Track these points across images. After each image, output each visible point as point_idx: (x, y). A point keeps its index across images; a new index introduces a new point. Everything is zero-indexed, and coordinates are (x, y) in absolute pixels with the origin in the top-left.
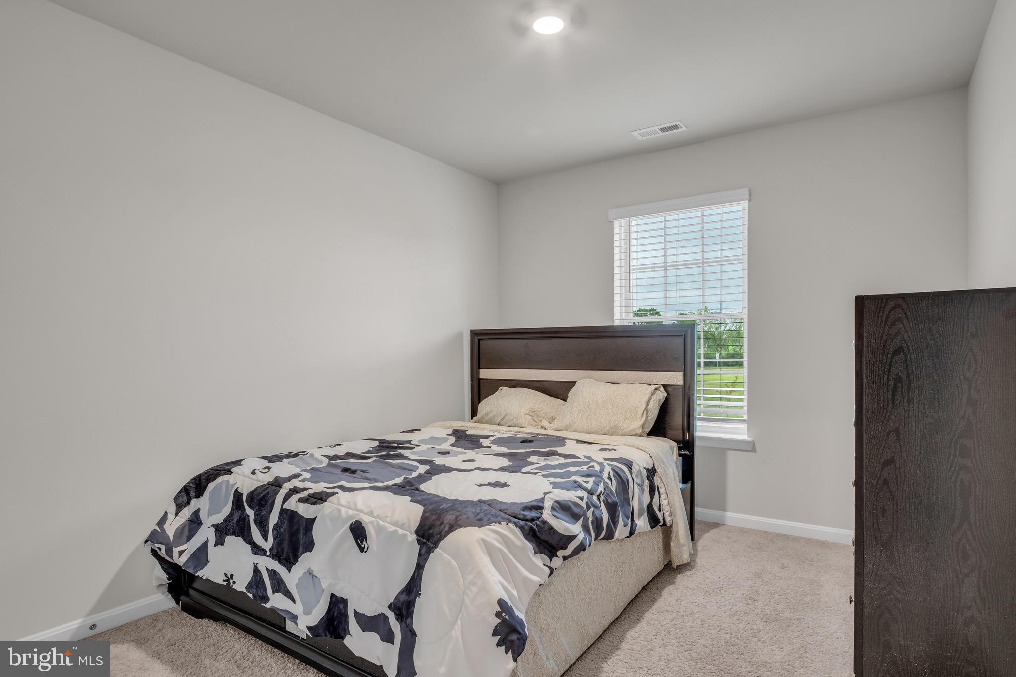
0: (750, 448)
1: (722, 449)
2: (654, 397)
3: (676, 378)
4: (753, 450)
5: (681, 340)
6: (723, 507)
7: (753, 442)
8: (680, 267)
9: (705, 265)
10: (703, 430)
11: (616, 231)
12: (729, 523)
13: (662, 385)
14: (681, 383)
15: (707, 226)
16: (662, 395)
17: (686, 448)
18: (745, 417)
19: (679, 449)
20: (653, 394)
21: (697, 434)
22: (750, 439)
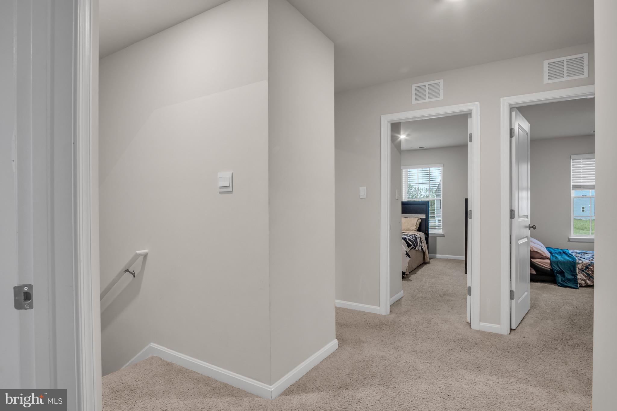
0: (443, 236)
1: (435, 236)
2: (418, 221)
3: (424, 216)
4: (444, 236)
5: (425, 206)
6: (435, 253)
7: (444, 234)
8: (423, 184)
9: (430, 184)
10: (431, 231)
11: (403, 172)
12: (437, 257)
13: (420, 218)
14: (425, 217)
15: (430, 173)
16: (420, 220)
17: (427, 234)
18: (442, 227)
19: (425, 235)
20: (418, 220)
21: (429, 233)
22: (443, 233)
